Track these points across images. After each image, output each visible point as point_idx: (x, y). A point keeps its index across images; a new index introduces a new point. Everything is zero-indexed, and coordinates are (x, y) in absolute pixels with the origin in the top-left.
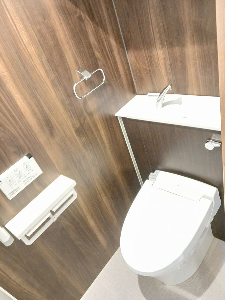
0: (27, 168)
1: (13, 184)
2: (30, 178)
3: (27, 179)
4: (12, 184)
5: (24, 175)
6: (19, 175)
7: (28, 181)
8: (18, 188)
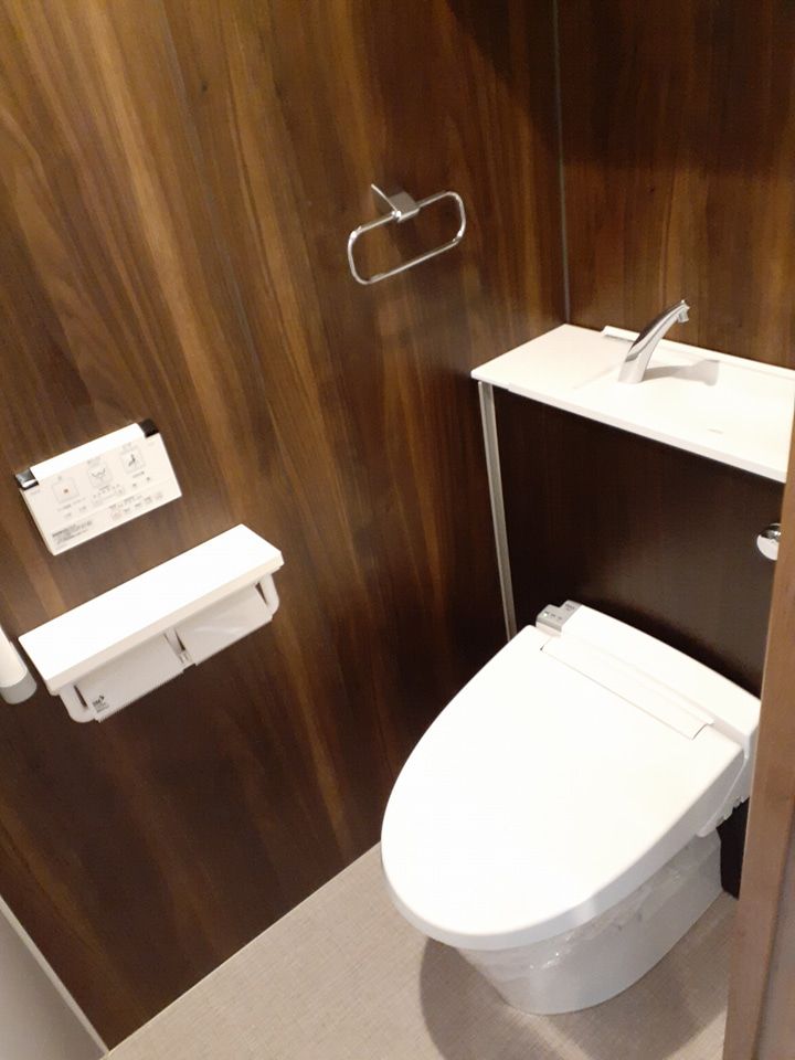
0: (133, 465)
1: (75, 503)
2: (137, 502)
3: (126, 501)
4: (70, 502)
5: (118, 486)
6: (102, 480)
7: (126, 511)
8: (89, 523)
